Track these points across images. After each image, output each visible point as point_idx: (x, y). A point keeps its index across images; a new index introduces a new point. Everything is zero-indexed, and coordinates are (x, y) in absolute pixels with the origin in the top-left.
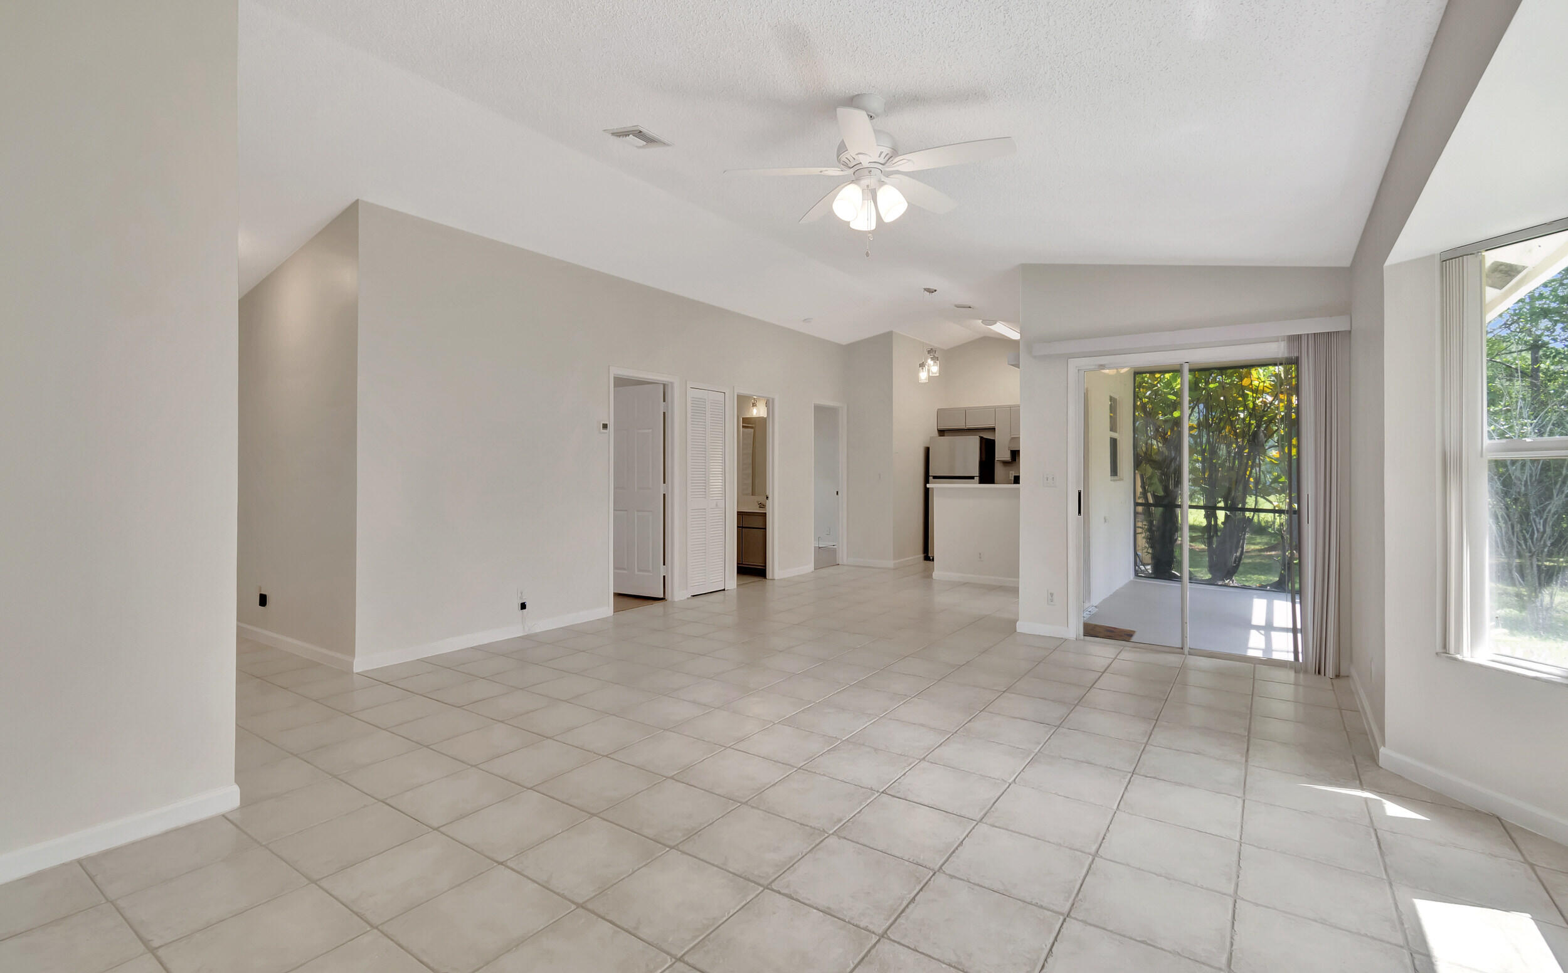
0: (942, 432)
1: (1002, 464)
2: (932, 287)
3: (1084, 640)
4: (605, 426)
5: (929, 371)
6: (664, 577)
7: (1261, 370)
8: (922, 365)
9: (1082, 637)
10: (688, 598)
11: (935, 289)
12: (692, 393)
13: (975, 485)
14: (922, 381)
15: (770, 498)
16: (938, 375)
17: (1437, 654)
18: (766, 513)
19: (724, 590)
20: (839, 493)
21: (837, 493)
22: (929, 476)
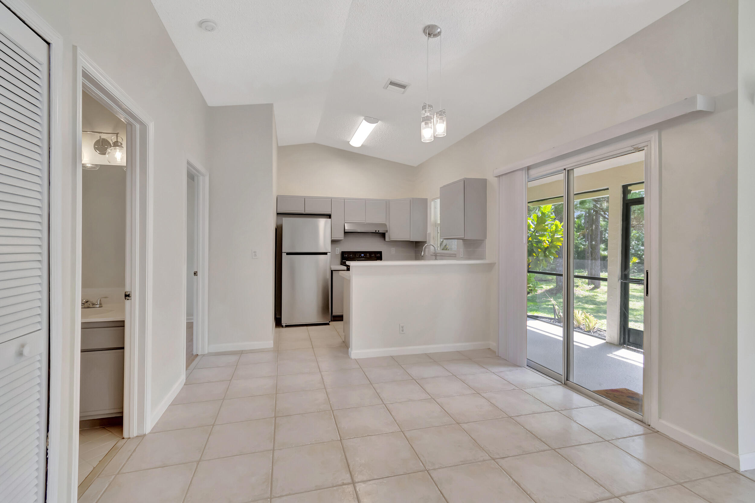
0: (282, 215)
20: (199, 274)
21: (195, 274)
22: (282, 252)
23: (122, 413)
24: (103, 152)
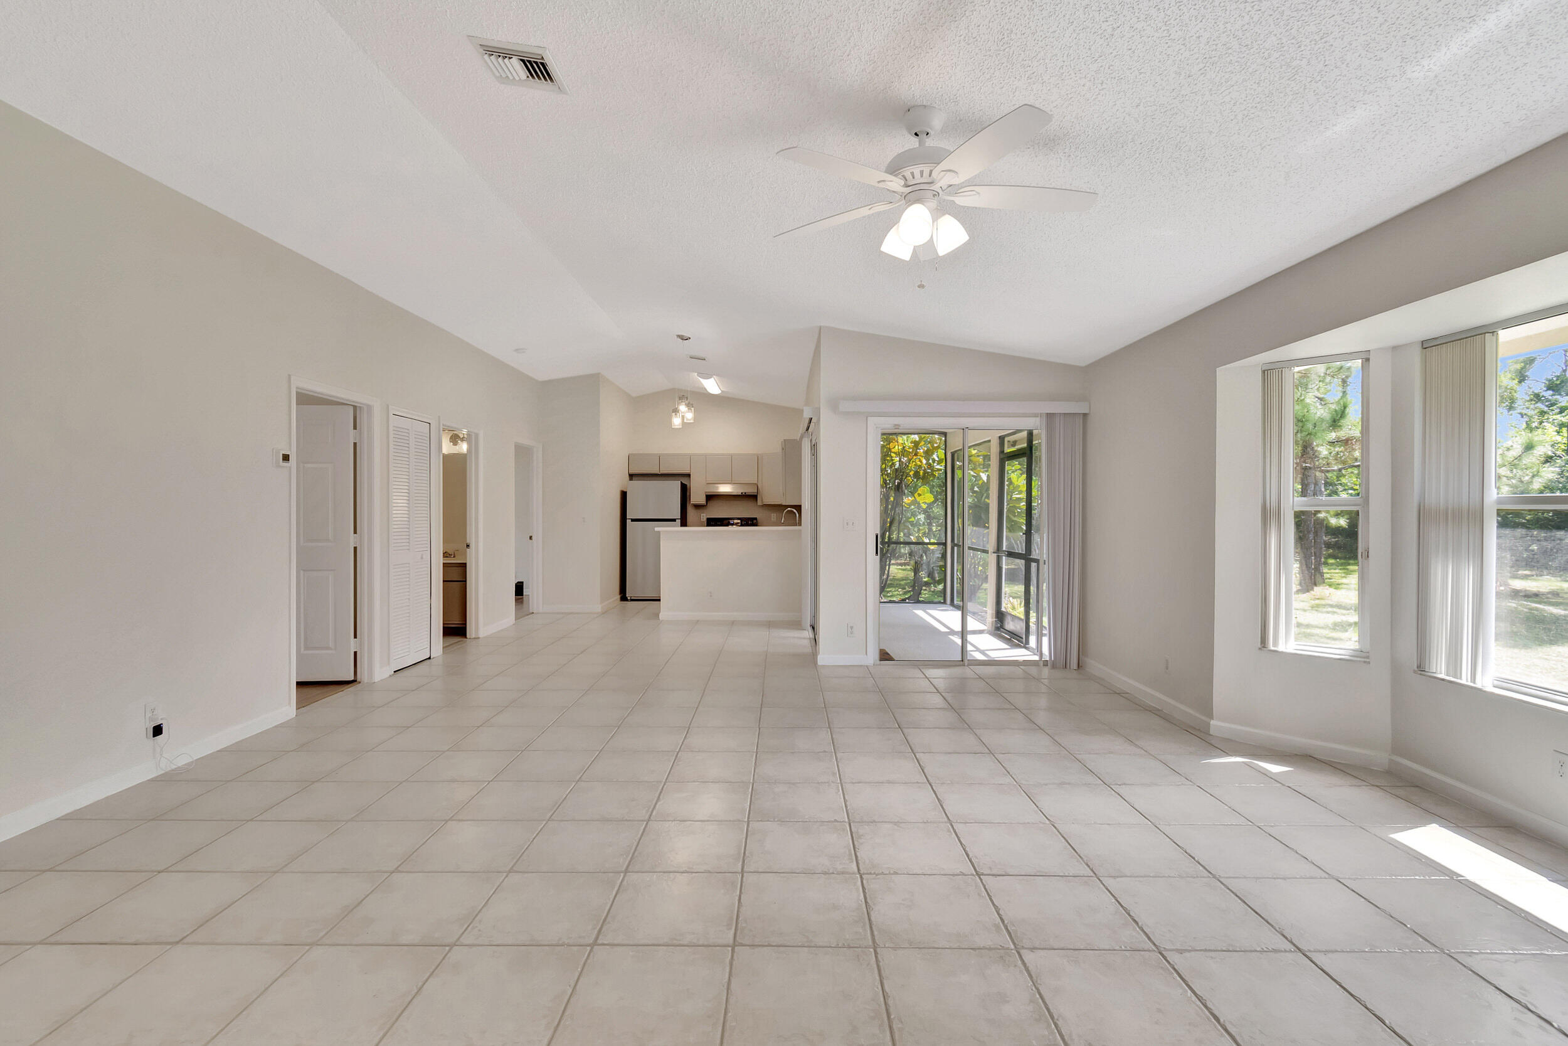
0: (632, 476)
1: (694, 508)
2: (687, 335)
3: (880, 665)
4: (286, 458)
5: (683, 417)
6: (355, 653)
7: (905, 437)
8: (676, 411)
9: (878, 662)
10: (390, 676)
11: (689, 336)
12: (394, 422)
13: (676, 528)
14: (676, 427)
15: (473, 546)
16: (692, 421)
17: (1260, 649)
18: (466, 563)
19: (430, 658)
20: (533, 538)
21: (531, 538)
22: (626, 519)
23: (465, 624)
24: (455, 444)
